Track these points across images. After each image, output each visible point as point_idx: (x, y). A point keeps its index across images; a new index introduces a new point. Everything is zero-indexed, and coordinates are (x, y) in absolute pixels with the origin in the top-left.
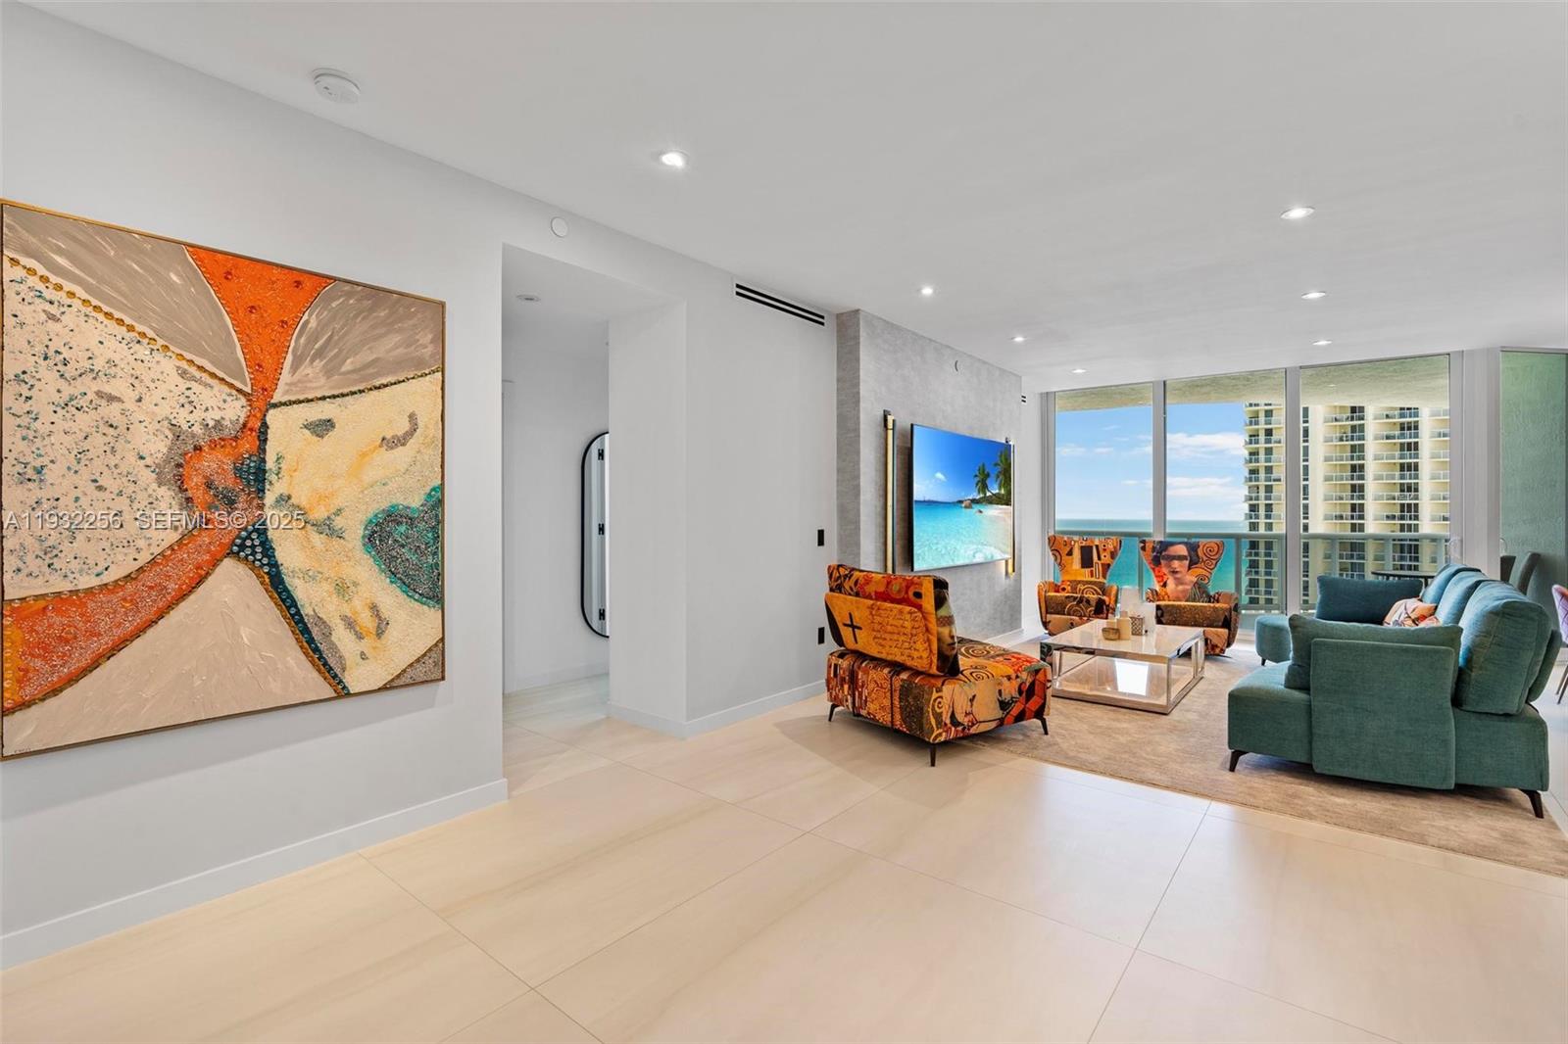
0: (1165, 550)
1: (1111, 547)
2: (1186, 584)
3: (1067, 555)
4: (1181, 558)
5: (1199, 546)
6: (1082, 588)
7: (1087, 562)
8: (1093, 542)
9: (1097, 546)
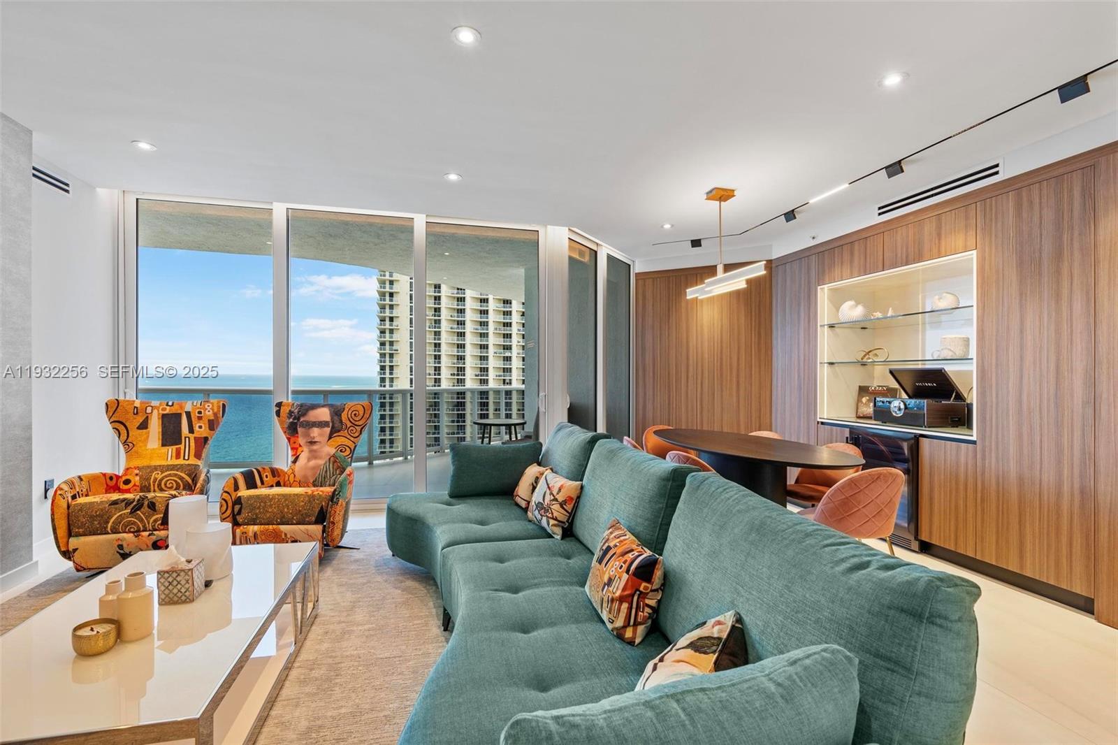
0: (304, 414)
1: (209, 414)
2: (320, 458)
3: (139, 428)
4: (322, 424)
5: (344, 409)
6: (160, 477)
7: (171, 435)
8: (181, 407)
9: (188, 414)
